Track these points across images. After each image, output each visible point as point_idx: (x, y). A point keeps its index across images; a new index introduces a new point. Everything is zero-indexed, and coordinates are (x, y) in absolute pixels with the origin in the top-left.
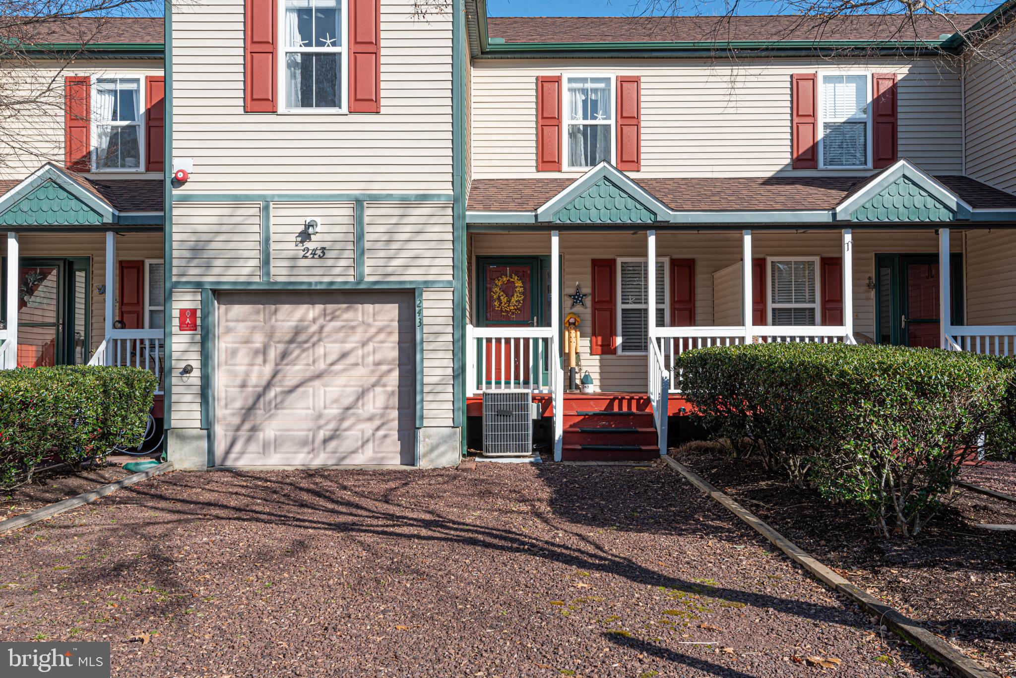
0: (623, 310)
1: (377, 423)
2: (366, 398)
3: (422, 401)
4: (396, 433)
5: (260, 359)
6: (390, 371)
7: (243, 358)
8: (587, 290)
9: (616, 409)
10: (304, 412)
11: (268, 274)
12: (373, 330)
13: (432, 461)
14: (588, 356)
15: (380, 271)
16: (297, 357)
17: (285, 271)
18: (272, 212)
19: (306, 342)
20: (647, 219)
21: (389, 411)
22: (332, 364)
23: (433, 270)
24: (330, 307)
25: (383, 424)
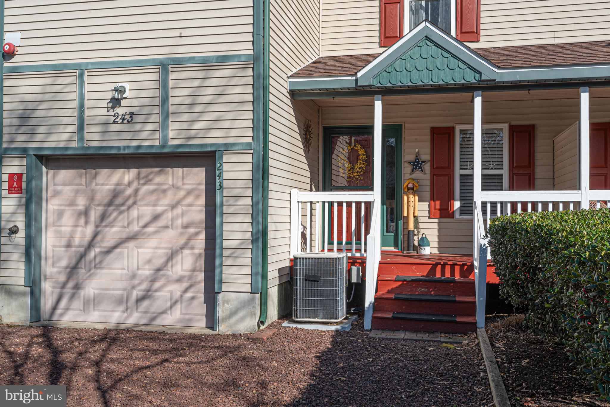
0: (461, 175)
1: (185, 284)
2: (174, 260)
3: (221, 265)
4: (202, 295)
5: (82, 221)
6: (197, 234)
7: (68, 220)
8: (426, 156)
9: (438, 275)
10: (119, 272)
11: (82, 139)
12: (182, 193)
13: (230, 326)
14: (427, 219)
15: (184, 134)
16: (115, 219)
17: (97, 137)
18: (86, 80)
19: (123, 204)
20: (471, 78)
21: (196, 273)
22: (145, 226)
23: (234, 133)
24: (144, 171)
25: (191, 286)
